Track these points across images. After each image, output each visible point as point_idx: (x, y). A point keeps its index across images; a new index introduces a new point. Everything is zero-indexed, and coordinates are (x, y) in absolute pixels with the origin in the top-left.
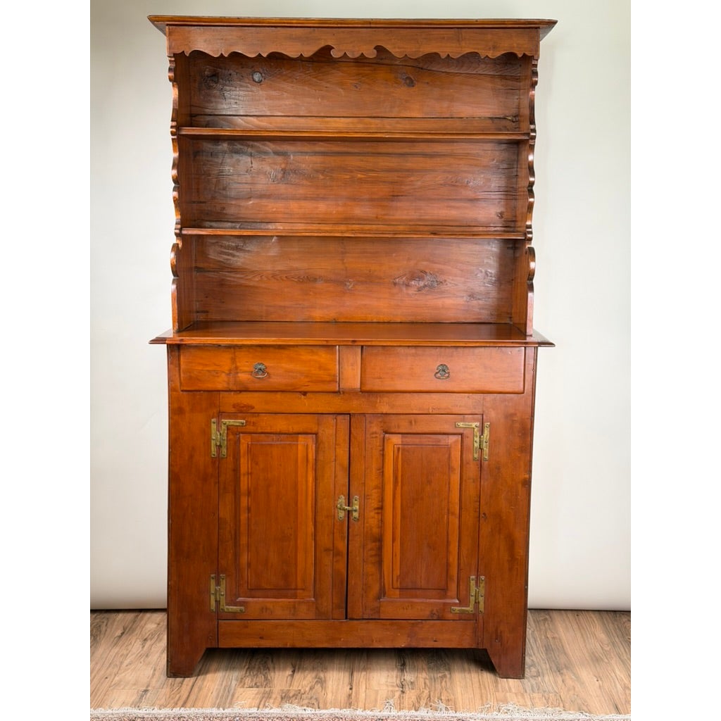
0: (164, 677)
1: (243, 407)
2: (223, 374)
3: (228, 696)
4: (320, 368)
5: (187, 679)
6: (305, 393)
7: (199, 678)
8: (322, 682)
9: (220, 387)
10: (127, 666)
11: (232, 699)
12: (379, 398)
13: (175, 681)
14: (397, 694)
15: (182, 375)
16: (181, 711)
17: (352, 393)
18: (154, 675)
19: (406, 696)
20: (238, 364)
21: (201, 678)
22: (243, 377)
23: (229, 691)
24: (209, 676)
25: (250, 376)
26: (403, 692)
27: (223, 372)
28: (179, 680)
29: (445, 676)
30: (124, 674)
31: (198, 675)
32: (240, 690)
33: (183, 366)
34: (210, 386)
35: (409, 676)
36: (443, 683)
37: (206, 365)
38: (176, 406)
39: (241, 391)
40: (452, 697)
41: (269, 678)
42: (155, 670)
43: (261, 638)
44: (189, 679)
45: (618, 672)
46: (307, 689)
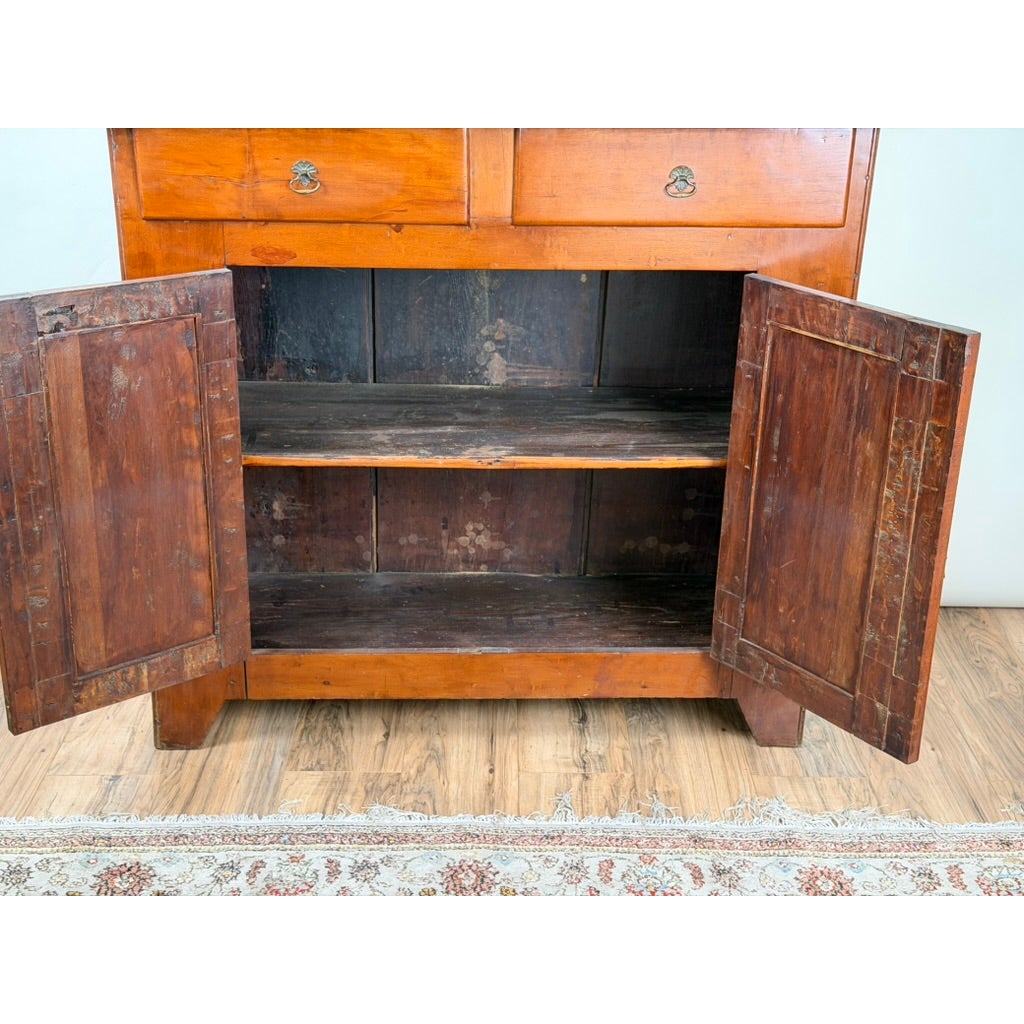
0: (150, 746)
1: (273, 254)
2: (229, 185)
3: (267, 790)
4: (430, 173)
5: (192, 753)
6: (398, 227)
7: (215, 748)
8: (438, 757)
9: (222, 211)
10: (82, 724)
11: (274, 795)
12: (549, 238)
13: (170, 755)
14: (576, 781)
15: (141, 185)
16: (180, 821)
17: (494, 226)
18: (131, 743)
19: (593, 784)
20: (259, 164)
21: (218, 749)
22: (270, 191)
23: (269, 779)
24: (233, 747)
25: (284, 190)
26: (586, 777)
27: (228, 180)
28: (178, 753)
29: (658, 742)
30: (74, 743)
31: (213, 745)
32: (290, 775)
33: (141, 167)
34: (201, 211)
35: (595, 745)
36: (657, 759)
37: (191, 165)
38: (134, 249)
39: (267, 222)
40: (675, 786)
41: (343, 749)
42: (134, 733)
43: (326, 683)
44: (196, 751)
45: (967, 733)
46: (413, 772)
